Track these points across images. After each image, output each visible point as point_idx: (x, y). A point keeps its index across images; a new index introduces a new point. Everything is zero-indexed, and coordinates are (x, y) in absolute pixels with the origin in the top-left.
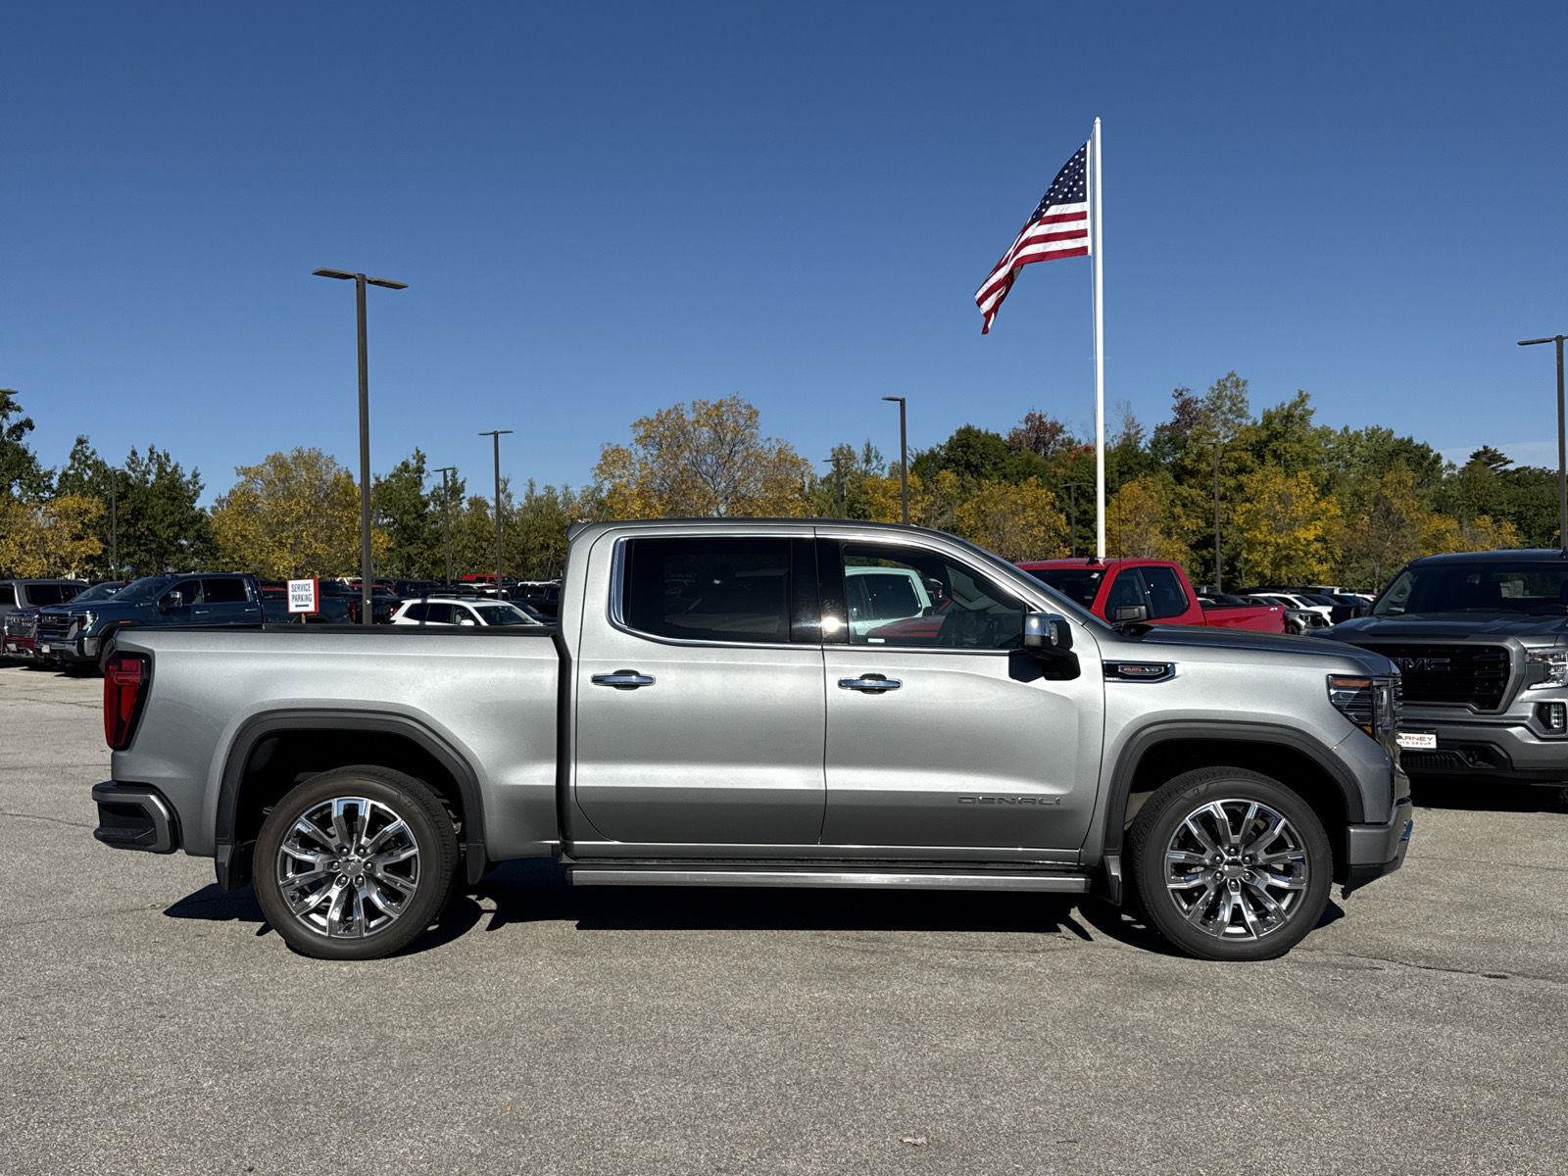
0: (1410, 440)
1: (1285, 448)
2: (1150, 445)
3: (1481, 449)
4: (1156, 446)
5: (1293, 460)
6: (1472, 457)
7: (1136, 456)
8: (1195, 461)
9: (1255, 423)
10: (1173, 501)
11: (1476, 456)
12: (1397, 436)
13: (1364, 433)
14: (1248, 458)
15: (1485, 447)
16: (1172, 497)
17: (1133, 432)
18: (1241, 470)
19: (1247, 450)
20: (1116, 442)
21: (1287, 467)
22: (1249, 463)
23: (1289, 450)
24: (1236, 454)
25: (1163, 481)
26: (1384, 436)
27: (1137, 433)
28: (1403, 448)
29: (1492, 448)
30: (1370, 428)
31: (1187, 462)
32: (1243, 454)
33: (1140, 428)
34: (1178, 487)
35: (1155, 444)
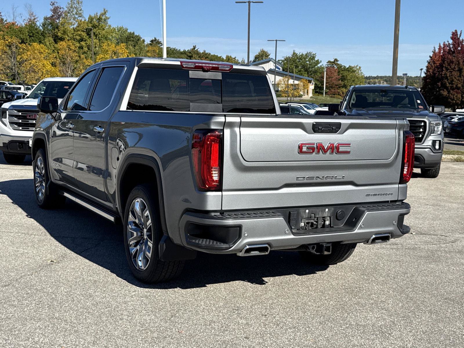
0: (133, 33)
1: (99, 32)
2: (41, 25)
3: (154, 39)
4: (44, 26)
5: (102, 37)
6: (151, 41)
7: (36, 29)
8: (63, 34)
9: (85, 20)
10: (54, 50)
11: (152, 41)
12: (129, 31)
13: (116, 29)
14: (84, 34)
15: (155, 38)
16: (53, 49)
17: (33, 18)
18: (82, 40)
19: (84, 31)
20: (25, 22)
21: (99, 40)
22: (84, 37)
23: (101, 33)
24: (79, 33)
25: (49, 41)
26: (124, 30)
27: (34, 19)
28: (131, 36)
29: (157, 39)
30: (119, 27)
31: (59, 34)
32: (82, 33)
33: (35, 17)
34: (56, 45)
35: (44, 25)
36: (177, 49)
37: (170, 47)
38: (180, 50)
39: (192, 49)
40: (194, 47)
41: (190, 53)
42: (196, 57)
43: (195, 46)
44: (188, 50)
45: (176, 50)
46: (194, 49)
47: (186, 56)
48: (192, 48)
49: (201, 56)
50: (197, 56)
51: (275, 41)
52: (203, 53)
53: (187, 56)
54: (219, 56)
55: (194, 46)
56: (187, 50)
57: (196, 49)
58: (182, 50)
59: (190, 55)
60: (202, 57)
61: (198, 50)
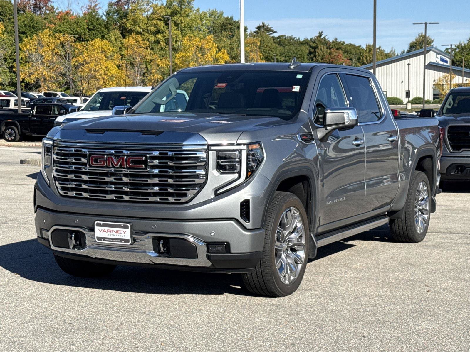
0: (232, 18)
1: (181, 20)
2: (105, 13)
3: (261, 24)
4: (109, 14)
5: (185, 27)
6: (257, 28)
7: (98, 19)
8: (133, 25)
9: (162, 5)
10: (120, 48)
11: (259, 28)
12: (225, 15)
13: (208, 13)
14: (161, 24)
15: (263, 23)
16: (120, 45)
17: (93, 4)
18: (158, 32)
19: (161, 20)
20: (83, 10)
21: (182, 31)
22: (162, 28)
23: (183, 21)
24: (155, 22)
25: (115, 36)
26: (218, 15)
27: (96, 6)
28: (228, 22)
29: (266, 24)
30: (211, 10)
31: (128, 25)
32: (159, 22)
33: (97, 3)
34: (124, 40)
35: (108, 14)
36: (295, 38)
37: (285, 36)
38: (299, 38)
39: (317, 37)
40: (321, 34)
41: (314, 42)
42: (322, 49)
43: (322, 32)
44: (311, 39)
45: (293, 40)
46: (320, 36)
47: (308, 47)
48: (317, 35)
49: (331, 46)
50: (325, 47)
51: (424, 25)
52: (333, 42)
53: (311, 47)
54: (357, 45)
55: (319, 33)
56: (309, 39)
57: (322, 37)
58: (302, 39)
59: (314, 45)
60: (332, 48)
61: (327, 38)
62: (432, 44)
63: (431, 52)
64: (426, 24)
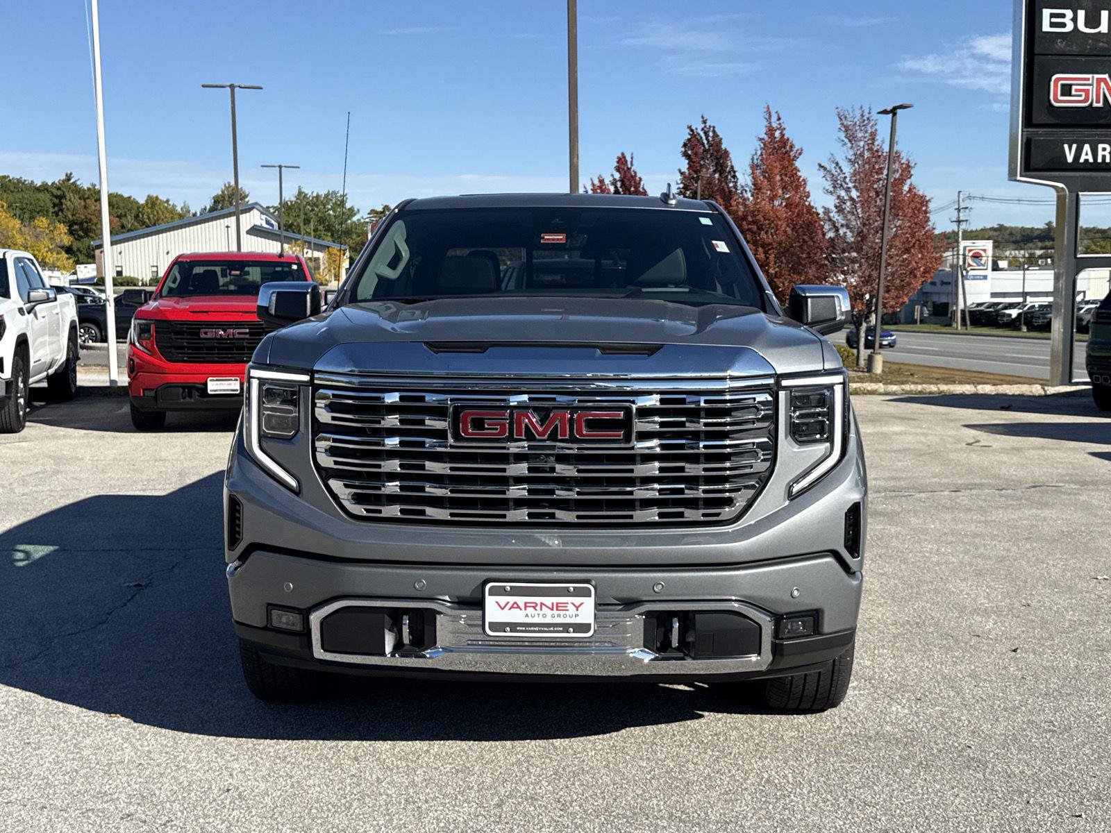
36: (25, 181)
37: (9, 177)
38: (32, 182)
39: (63, 181)
40: (69, 177)
41: (59, 189)
42: (72, 199)
43: (71, 174)
44: (53, 183)
45: (23, 184)
46: (69, 180)
47: (48, 195)
48: (64, 177)
49: (86, 196)
50: (77, 197)
51: (278, 169)
52: (89, 189)
53: (53, 195)
54: (126, 195)
55: (67, 175)
56: (50, 184)
57: (72, 181)
58: (38, 183)
59: (59, 193)
60: (88, 198)
61: (78, 183)
62: (247, 200)
63: (255, 210)
64: (280, 167)
